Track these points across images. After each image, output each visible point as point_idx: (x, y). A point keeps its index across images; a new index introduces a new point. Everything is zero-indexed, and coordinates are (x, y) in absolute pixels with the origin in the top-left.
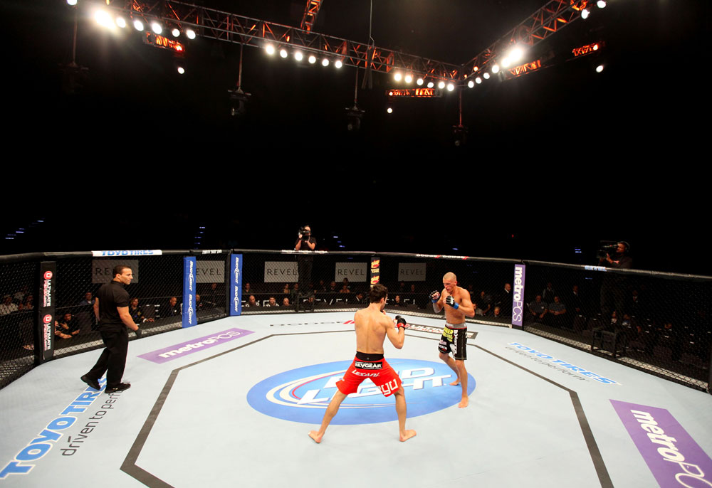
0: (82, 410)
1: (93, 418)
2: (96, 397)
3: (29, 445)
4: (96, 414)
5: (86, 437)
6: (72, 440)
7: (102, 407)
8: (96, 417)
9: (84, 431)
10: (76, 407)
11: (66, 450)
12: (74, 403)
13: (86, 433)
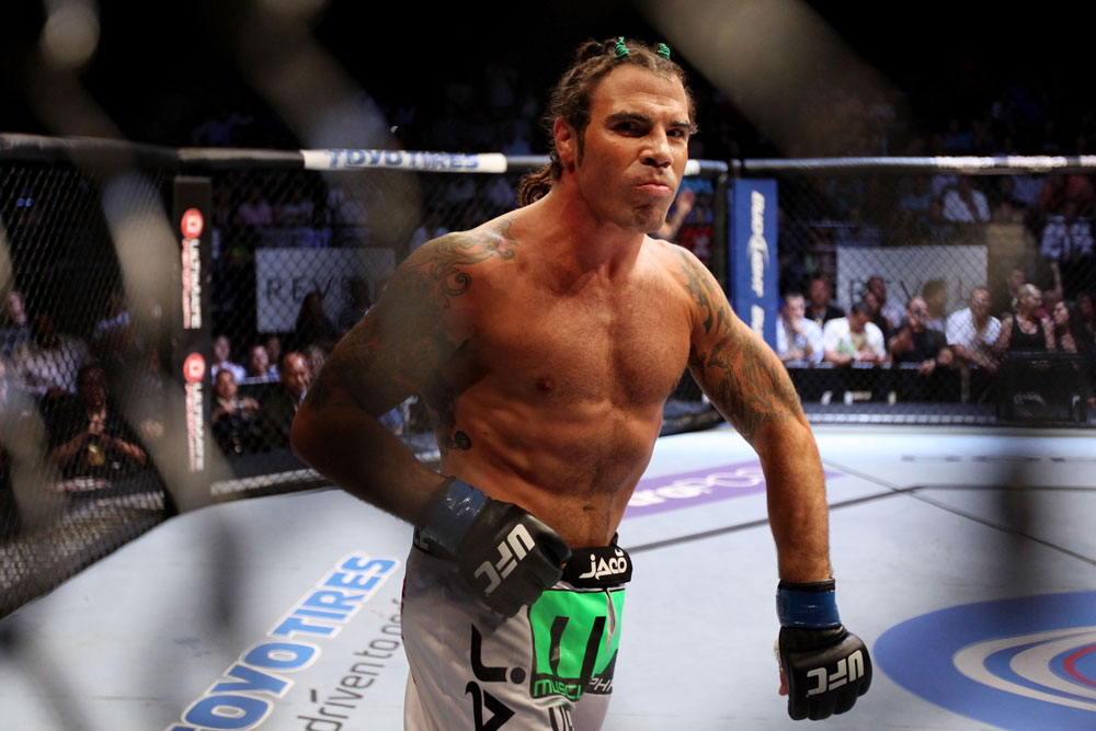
0: (328, 631)
1: (366, 654)
2: (358, 606)
3: (207, 694)
4: (372, 645)
5: (359, 697)
6: (321, 697)
7: (384, 630)
8: (372, 651)
9: (350, 681)
10: (306, 620)
11: (314, 720)
12: (299, 612)
13: (355, 686)
